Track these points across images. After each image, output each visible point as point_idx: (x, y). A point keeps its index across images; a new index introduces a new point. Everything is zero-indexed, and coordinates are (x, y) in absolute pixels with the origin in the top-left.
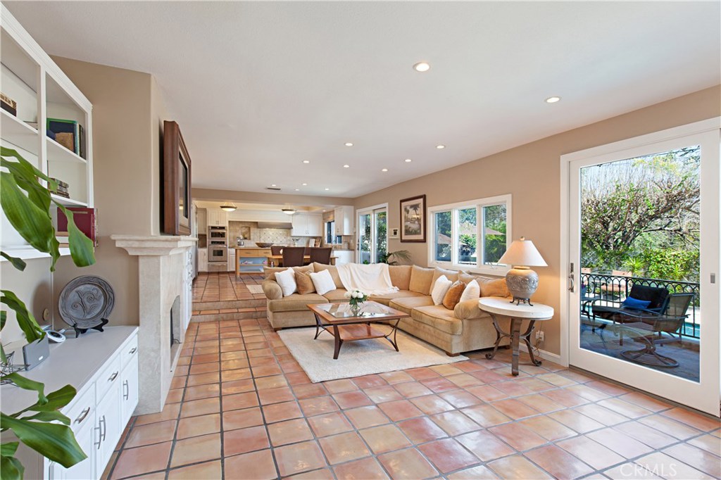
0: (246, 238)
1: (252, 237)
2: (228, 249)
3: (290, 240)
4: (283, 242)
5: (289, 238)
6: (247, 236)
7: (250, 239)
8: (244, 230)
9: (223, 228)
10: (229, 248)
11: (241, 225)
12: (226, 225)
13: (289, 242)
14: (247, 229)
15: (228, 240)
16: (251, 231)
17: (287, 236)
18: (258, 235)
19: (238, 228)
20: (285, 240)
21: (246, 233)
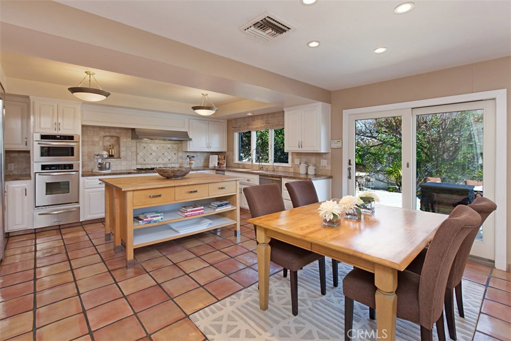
0: (111, 156)
1: (122, 154)
2: (81, 178)
3: (182, 158)
4: (172, 161)
5: (180, 154)
6: (114, 152)
7: (119, 157)
8: (108, 142)
9: (71, 138)
10: (83, 176)
11: (102, 133)
12: (77, 131)
13: (180, 161)
14: (113, 141)
15: (78, 161)
16: (122, 144)
17: (178, 151)
18: (134, 149)
19: (96, 139)
20: (175, 157)
21: (112, 147)
